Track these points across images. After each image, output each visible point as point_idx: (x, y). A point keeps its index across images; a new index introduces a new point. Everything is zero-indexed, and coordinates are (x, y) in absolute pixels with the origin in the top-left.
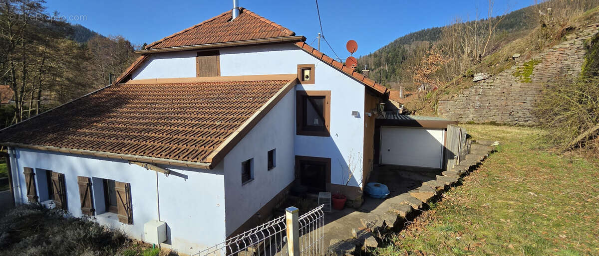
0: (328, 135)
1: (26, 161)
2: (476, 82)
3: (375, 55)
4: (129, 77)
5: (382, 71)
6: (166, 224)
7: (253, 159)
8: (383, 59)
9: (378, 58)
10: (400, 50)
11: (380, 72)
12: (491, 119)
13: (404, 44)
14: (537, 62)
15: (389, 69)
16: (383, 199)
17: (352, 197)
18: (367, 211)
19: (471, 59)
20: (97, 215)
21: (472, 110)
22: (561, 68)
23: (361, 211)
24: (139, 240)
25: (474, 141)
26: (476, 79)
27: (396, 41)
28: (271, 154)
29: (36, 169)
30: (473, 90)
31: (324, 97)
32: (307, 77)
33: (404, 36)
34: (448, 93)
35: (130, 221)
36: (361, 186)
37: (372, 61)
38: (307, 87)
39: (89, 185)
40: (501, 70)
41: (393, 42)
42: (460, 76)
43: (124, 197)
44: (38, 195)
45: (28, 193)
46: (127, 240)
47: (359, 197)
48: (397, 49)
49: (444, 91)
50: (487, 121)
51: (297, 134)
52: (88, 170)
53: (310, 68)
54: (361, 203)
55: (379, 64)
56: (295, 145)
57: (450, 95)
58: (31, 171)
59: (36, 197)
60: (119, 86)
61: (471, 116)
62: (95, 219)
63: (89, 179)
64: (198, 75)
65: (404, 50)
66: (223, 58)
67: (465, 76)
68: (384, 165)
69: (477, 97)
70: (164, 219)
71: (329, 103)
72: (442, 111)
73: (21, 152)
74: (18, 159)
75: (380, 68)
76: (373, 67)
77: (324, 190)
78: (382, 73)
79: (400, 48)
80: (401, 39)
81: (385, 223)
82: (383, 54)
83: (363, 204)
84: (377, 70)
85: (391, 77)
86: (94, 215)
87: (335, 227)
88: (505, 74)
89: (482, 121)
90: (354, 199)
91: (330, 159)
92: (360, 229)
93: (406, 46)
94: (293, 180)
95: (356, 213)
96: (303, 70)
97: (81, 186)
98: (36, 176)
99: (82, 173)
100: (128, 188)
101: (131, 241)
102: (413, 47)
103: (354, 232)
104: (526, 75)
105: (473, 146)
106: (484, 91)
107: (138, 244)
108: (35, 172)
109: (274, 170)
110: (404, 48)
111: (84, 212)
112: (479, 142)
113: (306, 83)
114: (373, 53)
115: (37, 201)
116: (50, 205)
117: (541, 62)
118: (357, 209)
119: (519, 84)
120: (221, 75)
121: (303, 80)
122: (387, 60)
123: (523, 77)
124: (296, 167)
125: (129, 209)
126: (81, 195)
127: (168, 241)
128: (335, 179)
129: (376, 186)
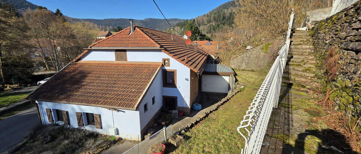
0: (176, 87)
1: (47, 106)
2: (248, 49)
3: (208, 16)
4: (80, 59)
5: (211, 25)
6: (117, 129)
7: (147, 103)
8: (212, 18)
9: (209, 18)
10: (222, 13)
11: (210, 26)
12: (252, 69)
13: (224, 8)
14: (270, 44)
15: (215, 24)
16: (199, 111)
17: (186, 111)
18: (192, 117)
19: (246, 38)
20: (85, 126)
21: (244, 64)
22: (279, 48)
23: (189, 117)
24: (105, 134)
25: (238, 83)
26: (247, 48)
27: (220, 7)
28: (153, 99)
29: (52, 109)
30: (245, 55)
31: (174, 72)
32: (167, 63)
33: (224, 3)
34: (235, 54)
35: (101, 128)
36: (189, 107)
37: (205, 19)
38: (167, 68)
39: (81, 115)
40: (257, 45)
41: (218, 7)
42: (241, 46)
43: (99, 120)
44: (54, 119)
45: (49, 119)
46: (100, 135)
47: (189, 111)
48: (220, 12)
49: (234, 53)
50: (250, 69)
51: (163, 87)
52: (81, 110)
53: (168, 60)
54: (189, 113)
55: (209, 22)
56: (162, 91)
57: (236, 56)
58: (50, 110)
59: (53, 121)
60: (76, 64)
61: (244, 67)
62: (84, 128)
63: (81, 113)
64: (116, 60)
65: (224, 13)
66: (128, 54)
67: (243, 46)
68: (204, 92)
69: (247, 58)
70: (116, 126)
71: (176, 74)
72: (232, 64)
73: (43, 102)
74: (42, 105)
75: (210, 24)
76: (206, 23)
77: (175, 109)
78: (211, 27)
79: (222, 11)
80: (223, 5)
81: (188, 126)
82: (212, 15)
83: (190, 113)
84: (208, 25)
85: (216, 29)
86: (84, 126)
87: (179, 124)
88: (258, 48)
89: (248, 69)
90: (187, 112)
91: (177, 97)
92: (181, 128)
93: (225, 10)
94: (162, 105)
95: (187, 118)
96: (165, 61)
97: (77, 116)
98: (52, 112)
99: (78, 111)
100: (100, 116)
101: (102, 135)
102: (230, 11)
103: (180, 129)
104: (266, 49)
105: (238, 86)
106: (249, 56)
107: (105, 136)
108: (52, 110)
109: (155, 104)
110: (224, 12)
111: (79, 125)
112: (240, 84)
113: (166, 66)
114: (206, 13)
115: (54, 122)
116: (61, 123)
117: (271, 44)
118: (188, 116)
119: (263, 54)
120: (128, 61)
121: (165, 65)
122: (215, 19)
123: (265, 51)
124: (163, 100)
125: (101, 124)
126: (78, 119)
127: (118, 134)
128: (179, 104)
129: (197, 105)
